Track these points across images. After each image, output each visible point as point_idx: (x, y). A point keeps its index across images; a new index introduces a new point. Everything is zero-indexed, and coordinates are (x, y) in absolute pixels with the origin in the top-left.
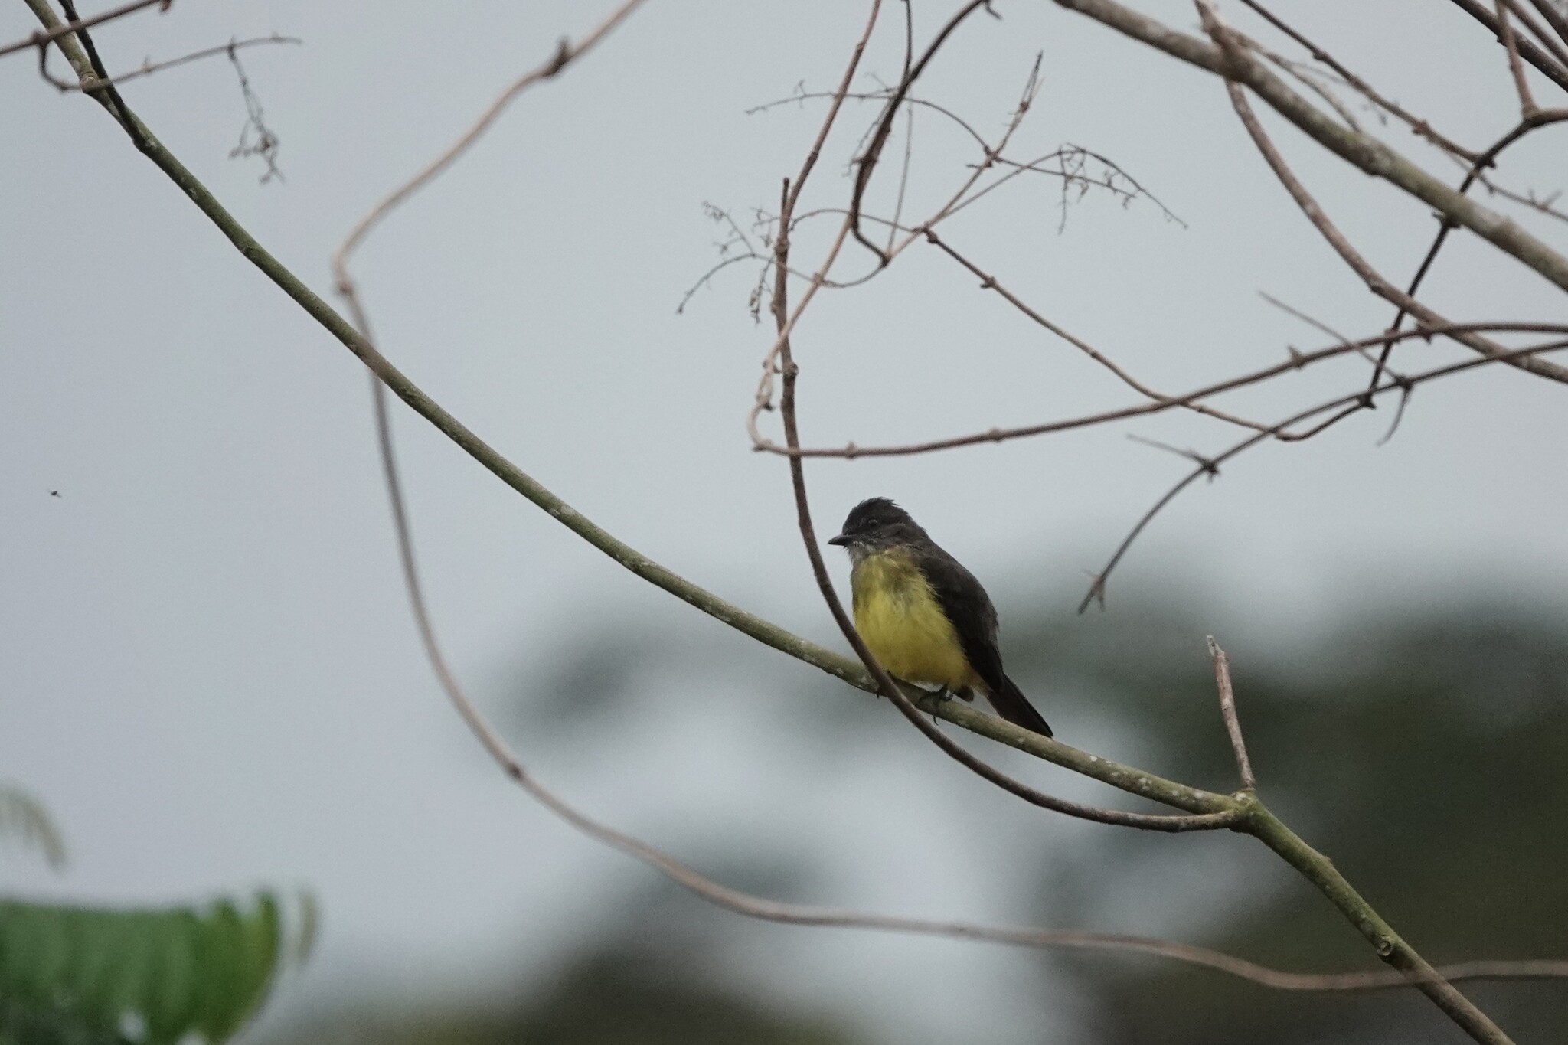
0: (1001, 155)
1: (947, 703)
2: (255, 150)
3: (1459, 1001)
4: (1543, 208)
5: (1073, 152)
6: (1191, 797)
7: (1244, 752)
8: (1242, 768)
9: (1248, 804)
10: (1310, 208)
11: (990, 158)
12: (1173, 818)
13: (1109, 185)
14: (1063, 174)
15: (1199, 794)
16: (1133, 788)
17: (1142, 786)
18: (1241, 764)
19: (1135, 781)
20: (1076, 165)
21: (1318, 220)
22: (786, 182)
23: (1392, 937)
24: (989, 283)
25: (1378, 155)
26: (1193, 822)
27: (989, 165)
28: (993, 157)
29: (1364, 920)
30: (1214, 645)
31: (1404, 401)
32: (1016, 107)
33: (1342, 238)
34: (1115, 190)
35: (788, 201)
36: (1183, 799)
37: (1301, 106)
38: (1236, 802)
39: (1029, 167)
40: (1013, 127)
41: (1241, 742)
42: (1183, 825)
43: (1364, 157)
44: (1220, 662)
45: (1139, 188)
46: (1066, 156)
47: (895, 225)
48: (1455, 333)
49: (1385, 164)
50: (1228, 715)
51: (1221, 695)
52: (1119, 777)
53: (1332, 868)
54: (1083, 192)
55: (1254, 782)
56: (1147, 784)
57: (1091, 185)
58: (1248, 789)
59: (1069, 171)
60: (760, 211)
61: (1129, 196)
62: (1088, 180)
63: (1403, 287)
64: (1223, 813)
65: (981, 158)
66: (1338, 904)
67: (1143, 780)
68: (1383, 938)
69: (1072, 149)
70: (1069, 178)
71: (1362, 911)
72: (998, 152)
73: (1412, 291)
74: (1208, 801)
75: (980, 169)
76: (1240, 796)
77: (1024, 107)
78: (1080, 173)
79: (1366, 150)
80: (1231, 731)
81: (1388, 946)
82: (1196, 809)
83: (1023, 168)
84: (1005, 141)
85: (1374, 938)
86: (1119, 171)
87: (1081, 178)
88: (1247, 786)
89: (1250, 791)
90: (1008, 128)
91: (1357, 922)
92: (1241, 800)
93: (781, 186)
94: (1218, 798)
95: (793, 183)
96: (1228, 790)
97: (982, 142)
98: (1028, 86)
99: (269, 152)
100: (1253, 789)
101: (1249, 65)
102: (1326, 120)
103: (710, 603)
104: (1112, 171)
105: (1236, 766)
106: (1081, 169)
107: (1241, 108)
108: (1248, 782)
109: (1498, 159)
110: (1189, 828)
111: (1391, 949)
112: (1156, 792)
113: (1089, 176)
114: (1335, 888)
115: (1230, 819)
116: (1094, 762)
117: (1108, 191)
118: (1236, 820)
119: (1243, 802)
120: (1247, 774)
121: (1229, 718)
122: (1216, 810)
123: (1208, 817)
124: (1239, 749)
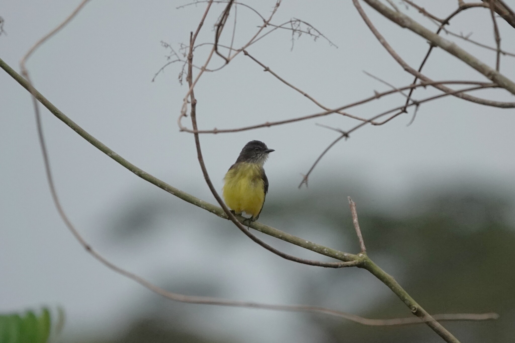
0: (270, 23)
1: (253, 222)
4: (466, 39)
5: (296, 21)
6: (343, 255)
7: (362, 238)
8: (361, 245)
9: (364, 258)
10: (382, 41)
12: (336, 263)
13: (309, 33)
14: (292, 29)
15: (346, 254)
16: (322, 252)
17: (325, 252)
18: (361, 243)
19: (322, 250)
20: (297, 26)
21: (385, 45)
22: (192, 33)
23: (416, 305)
24: (267, 69)
25: (406, 21)
26: (344, 265)
27: (265, 26)
28: (266, 23)
29: (406, 300)
30: (350, 200)
31: (416, 110)
32: (275, 5)
33: (394, 51)
34: (311, 35)
35: (192, 40)
36: (340, 256)
37: (378, 4)
38: (359, 257)
39: (280, 27)
40: (274, 12)
41: (361, 235)
42: (340, 266)
43: (401, 21)
44: (353, 206)
45: (320, 34)
46: (293, 23)
47: (231, 49)
48: (435, 85)
49: (408, 24)
50: (356, 225)
51: (353, 218)
52: (316, 249)
53: (395, 281)
54: (300, 36)
56: (327, 251)
57: (303, 33)
59: (294, 28)
60: (182, 44)
61: (316, 37)
64: (354, 261)
65: (262, 24)
66: (396, 294)
67: (325, 249)
68: (413, 306)
69: (295, 20)
70: (294, 31)
71: (406, 296)
72: (268, 21)
73: (420, 70)
74: (349, 257)
75: (262, 28)
76: (361, 255)
77: (278, 5)
78: (298, 29)
79: (401, 19)
80: (357, 231)
81: (415, 309)
82: (345, 260)
83: (278, 27)
84: (271, 18)
85: (410, 306)
86: (313, 28)
89: (364, 253)
90: (272, 13)
91: (404, 300)
93: (190, 35)
94: (352, 256)
95: (194, 34)
96: (356, 253)
97: (262, 18)
99: (1, 24)
100: (365, 252)
102: (387, 8)
103: (167, 187)
104: (310, 28)
106: (299, 27)
107: (356, 4)
108: (363, 250)
109: (450, 21)
110: (342, 266)
111: (416, 310)
112: (330, 254)
113: (302, 30)
114: (395, 288)
115: (357, 263)
116: (307, 243)
117: (309, 35)
118: (359, 264)
119: (362, 257)
120: (363, 247)
121: (356, 227)
122: (352, 259)
123: (349, 263)
124: (360, 237)
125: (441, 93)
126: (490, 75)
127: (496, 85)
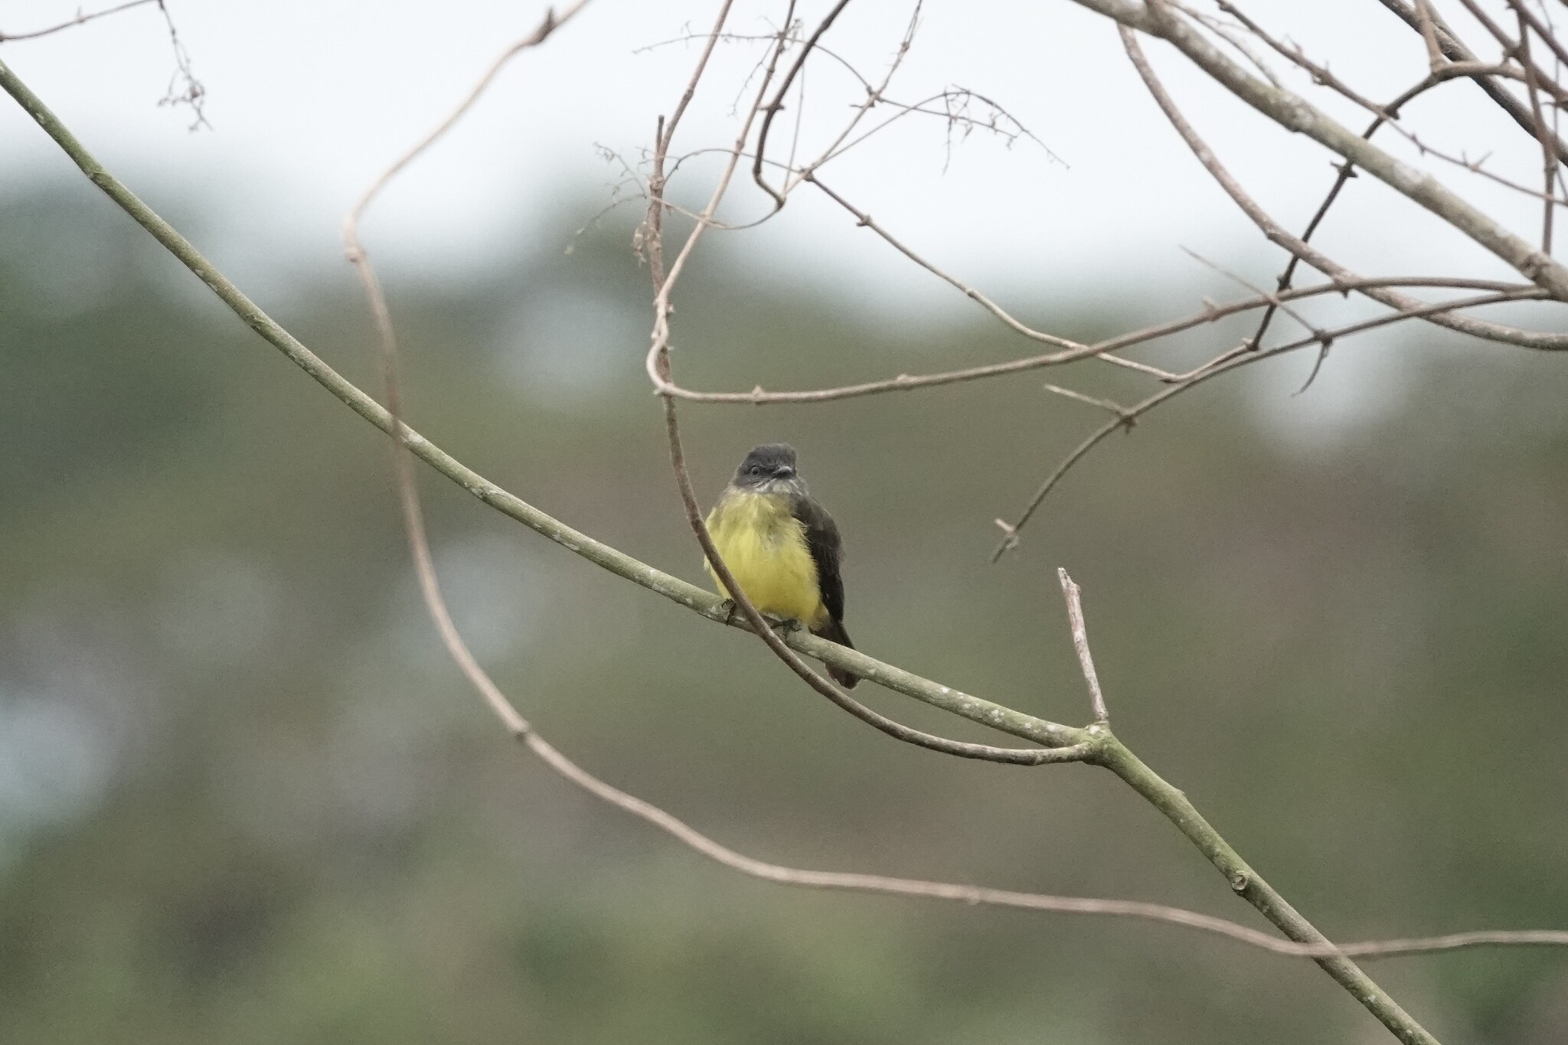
0: (883, 96)
1: (797, 633)
2: (184, 99)
3: (1313, 936)
4: (1475, 169)
5: (958, 94)
6: (1044, 729)
7: (1097, 684)
8: (1095, 701)
9: (1102, 737)
10: (1205, 155)
11: (872, 98)
12: (1029, 752)
13: (993, 126)
14: (948, 115)
15: (1052, 727)
16: (985, 720)
17: (995, 718)
18: (1094, 696)
19: (987, 713)
20: (960, 106)
21: (1212, 167)
22: (661, 120)
23: (1246, 871)
24: (865, 222)
25: (1300, 112)
26: (1050, 755)
27: (872, 105)
28: (875, 97)
29: (1218, 855)
30: (1066, 578)
31: (1322, 356)
32: (899, 47)
33: (1237, 185)
34: (996, 131)
35: (663, 138)
36: (1036, 731)
37: (1224, 63)
38: (1090, 735)
39: (915, 108)
40: (895, 66)
41: (1094, 675)
42: (1039, 758)
43: (1286, 113)
44: (1073, 594)
45: (1023, 130)
46: (949, 97)
47: (790, 169)
48: (1363, 287)
49: (1307, 121)
50: (1080, 648)
51: (1073, 628)
52: (971, 709)
53: (1185, 802)
54: (967, 133)
55: (1107, 716)
56: (1000, 716)
57: (975, 125)
58: (1101, 722)
59: (953, 112)
61: (1012, 138)
62: (971, 122)
63: (1298, 234)
64: (1077, 746)
65: (865, 98)
66: (1191, 837)
67: (996, 712)
68: (1238, 872)
69: (959, 90)
70: (952, 119)
71: (1216, 845)
72: (880, 92)
73: (1306, 238)
74: (1061, 733)
75: (864, 109)
76: (1094, 729)
77: (905, 47)
78: (964, 113)
79: (1288, 106)
80: (1083, 664)
81: (1243, 881)
82: (1049, 743)
83: (910, 109)
84: (887, 81)
85: (1228, 873)
86: (1004, 112)
87: (963, 118)
88: (1100, 719)
89: (1103, 724)
90: (891, 68)
91: (1211, 855)
92: (1095, 734)
93: (656, 123)
94: (1071, 731)
95: (667, 121)
96: (1081, 724)
97: (865, 83)
98: (910, 26)
99: (197, 101)
100: (1106, 722)
101: (1172, 22)
102: (1248, 76)
103: (559, 531)
104: (997, 112)
105: (1089, 699)
106: (965, 109)
108: (1102, 715)
110: (1045, 761)
111: (1246, 883)
112: (1008, 724)
113: (973, 118)
114: (1189, 822)
115: (1084, 753)
116: (946, 695)
117: (991, 131)
118: (1090, 753)
119: (1096, 736)
120: (1100, 707)
121: (1081, 651)
122: (1070, 743)
123: (1064, 751)
124: (1092, 681)
125: (1387, 311)
126: (1527, 265)
127: (1544, 292)
